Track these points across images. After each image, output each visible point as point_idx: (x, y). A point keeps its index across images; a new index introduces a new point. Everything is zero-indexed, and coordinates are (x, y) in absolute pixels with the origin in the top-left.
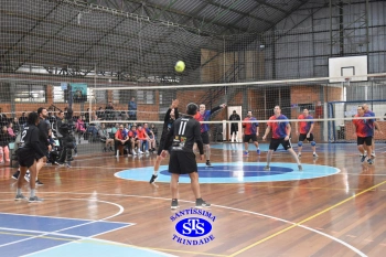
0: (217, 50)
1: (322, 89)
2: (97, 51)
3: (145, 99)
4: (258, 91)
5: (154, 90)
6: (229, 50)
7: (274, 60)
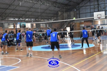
2: (28, 13)
3: (43, 26)
7: (79, 14)
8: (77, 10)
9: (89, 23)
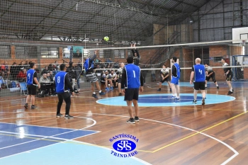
0: (163, 24)
1: (229, 48)
2: (89, 26)
3: (120, 55)
4: (189, 49)
5: (125, 50)
6: (170, 24)
7: (199, 30)
8: (194, 22)
9: (220, 51)
